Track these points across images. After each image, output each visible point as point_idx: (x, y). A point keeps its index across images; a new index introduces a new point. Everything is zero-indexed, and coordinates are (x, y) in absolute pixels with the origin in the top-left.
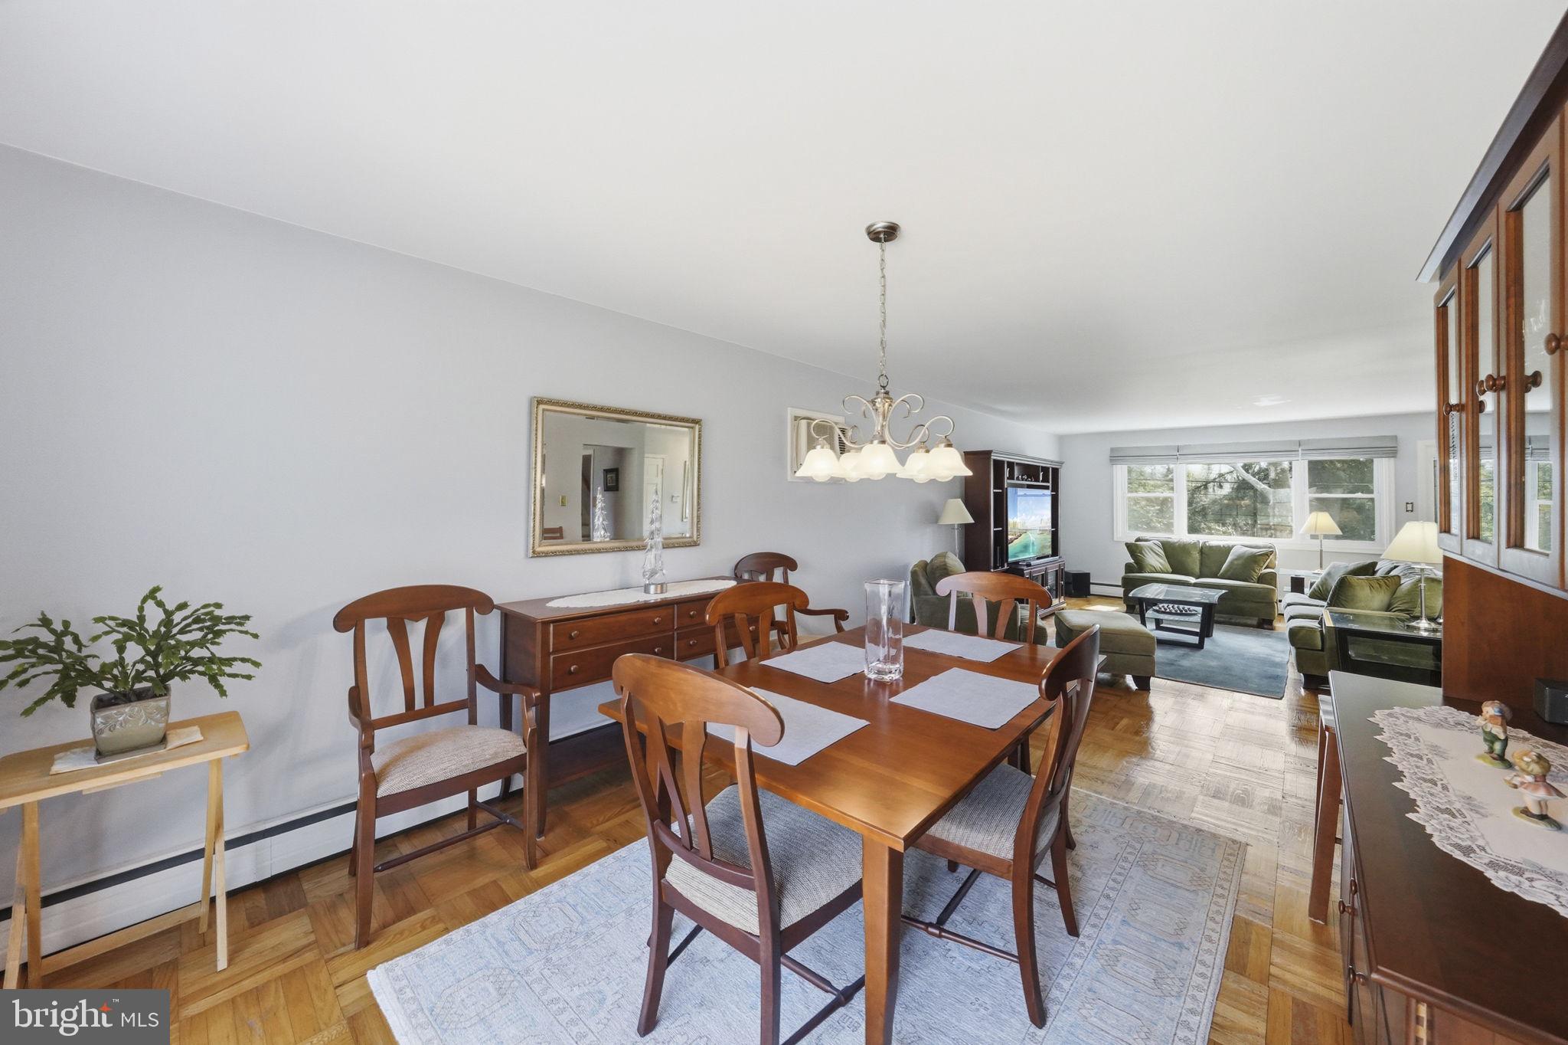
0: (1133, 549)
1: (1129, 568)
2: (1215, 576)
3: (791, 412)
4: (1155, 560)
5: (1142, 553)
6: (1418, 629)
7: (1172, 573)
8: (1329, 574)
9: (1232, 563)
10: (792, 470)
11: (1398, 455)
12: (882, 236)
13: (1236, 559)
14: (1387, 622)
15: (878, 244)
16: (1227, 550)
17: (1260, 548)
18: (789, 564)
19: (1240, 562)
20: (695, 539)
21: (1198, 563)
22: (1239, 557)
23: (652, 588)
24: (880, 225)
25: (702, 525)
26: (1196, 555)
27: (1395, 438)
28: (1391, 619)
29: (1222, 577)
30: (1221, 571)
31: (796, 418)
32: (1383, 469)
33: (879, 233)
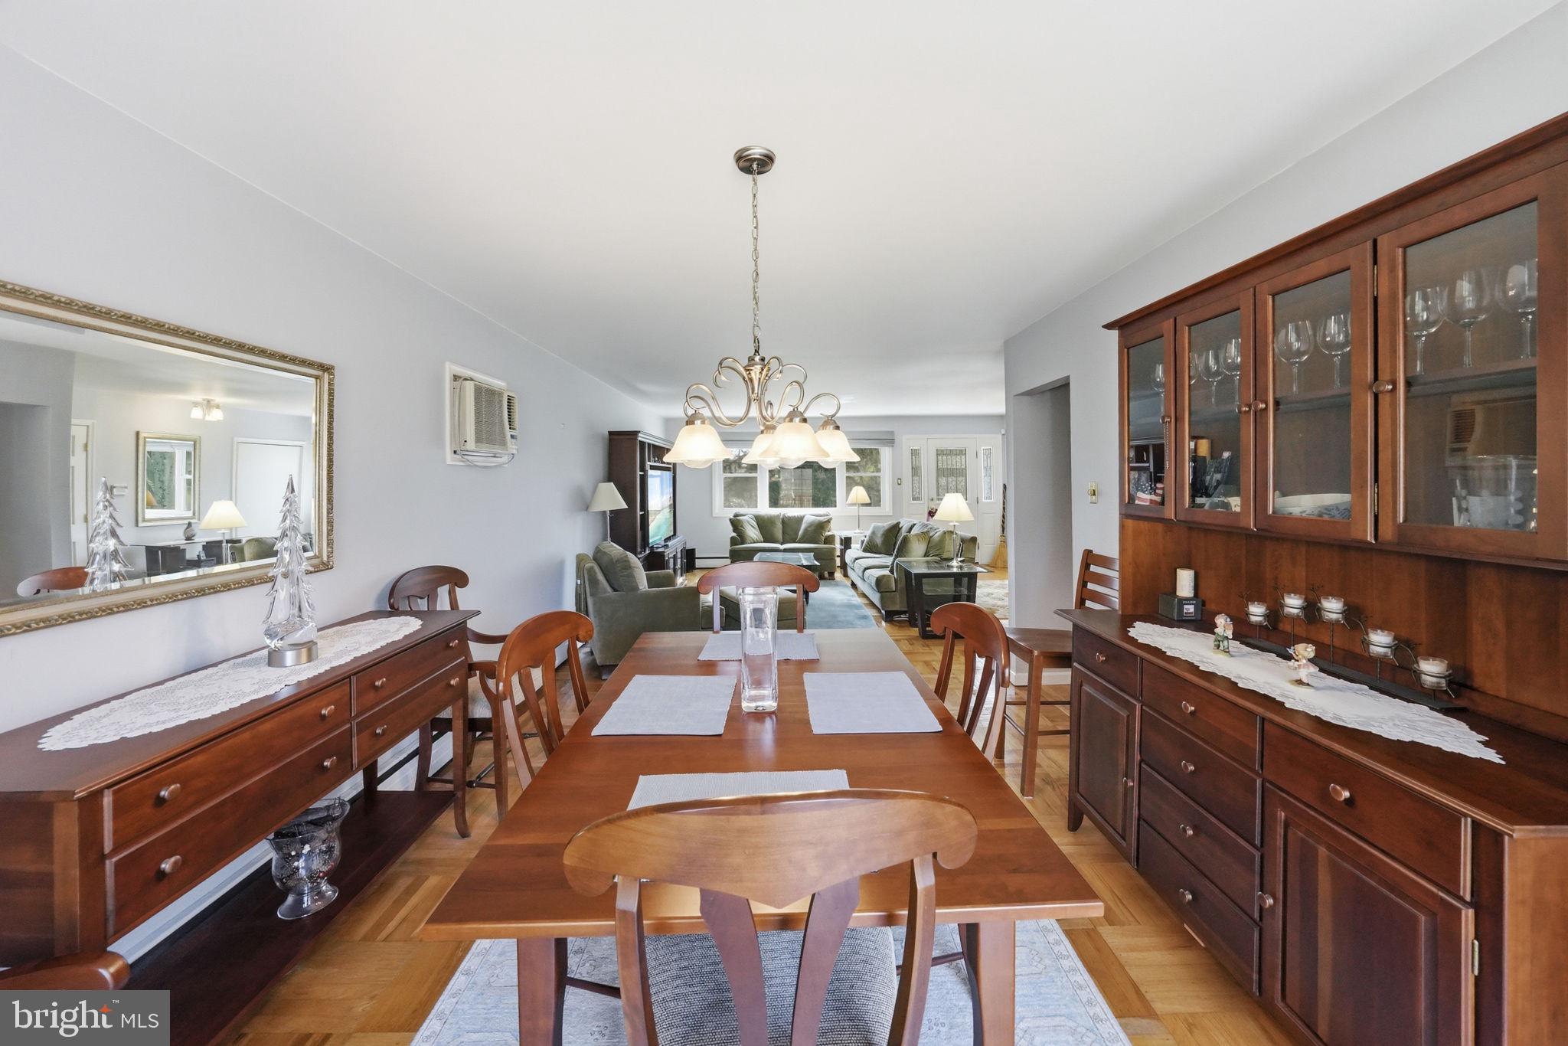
0: (736, 524)
1: (733, 541)
2: (794, 542)
3: (450, 369)
4: (752, 532)
5: (742, 526)
6: (952, 567)
7: (764, 542)
8: (873, 533)
9: (806, 530)
10: (451, 449)
11: (895, 445)
12: (755, 166)
13: (809, 527)
14: (925, 565)
15: (750, 177)
16: (800, 520)
17: (821, 516)
18: (456, 578)
19: (813, 528)
20: (325, 558)
21: (781, 531)
22: (811, 525)
23: (290, 657)
24: (756, 152)
25: (335, 536)
26: (779, 525)
27: (892, 433)
28: (927, 562)
29: (800, 542)
30: (799, 537)
31: (456, 378)
32: (886, 454)
33: (753, 160)
